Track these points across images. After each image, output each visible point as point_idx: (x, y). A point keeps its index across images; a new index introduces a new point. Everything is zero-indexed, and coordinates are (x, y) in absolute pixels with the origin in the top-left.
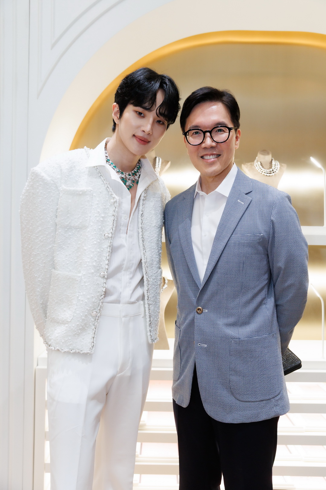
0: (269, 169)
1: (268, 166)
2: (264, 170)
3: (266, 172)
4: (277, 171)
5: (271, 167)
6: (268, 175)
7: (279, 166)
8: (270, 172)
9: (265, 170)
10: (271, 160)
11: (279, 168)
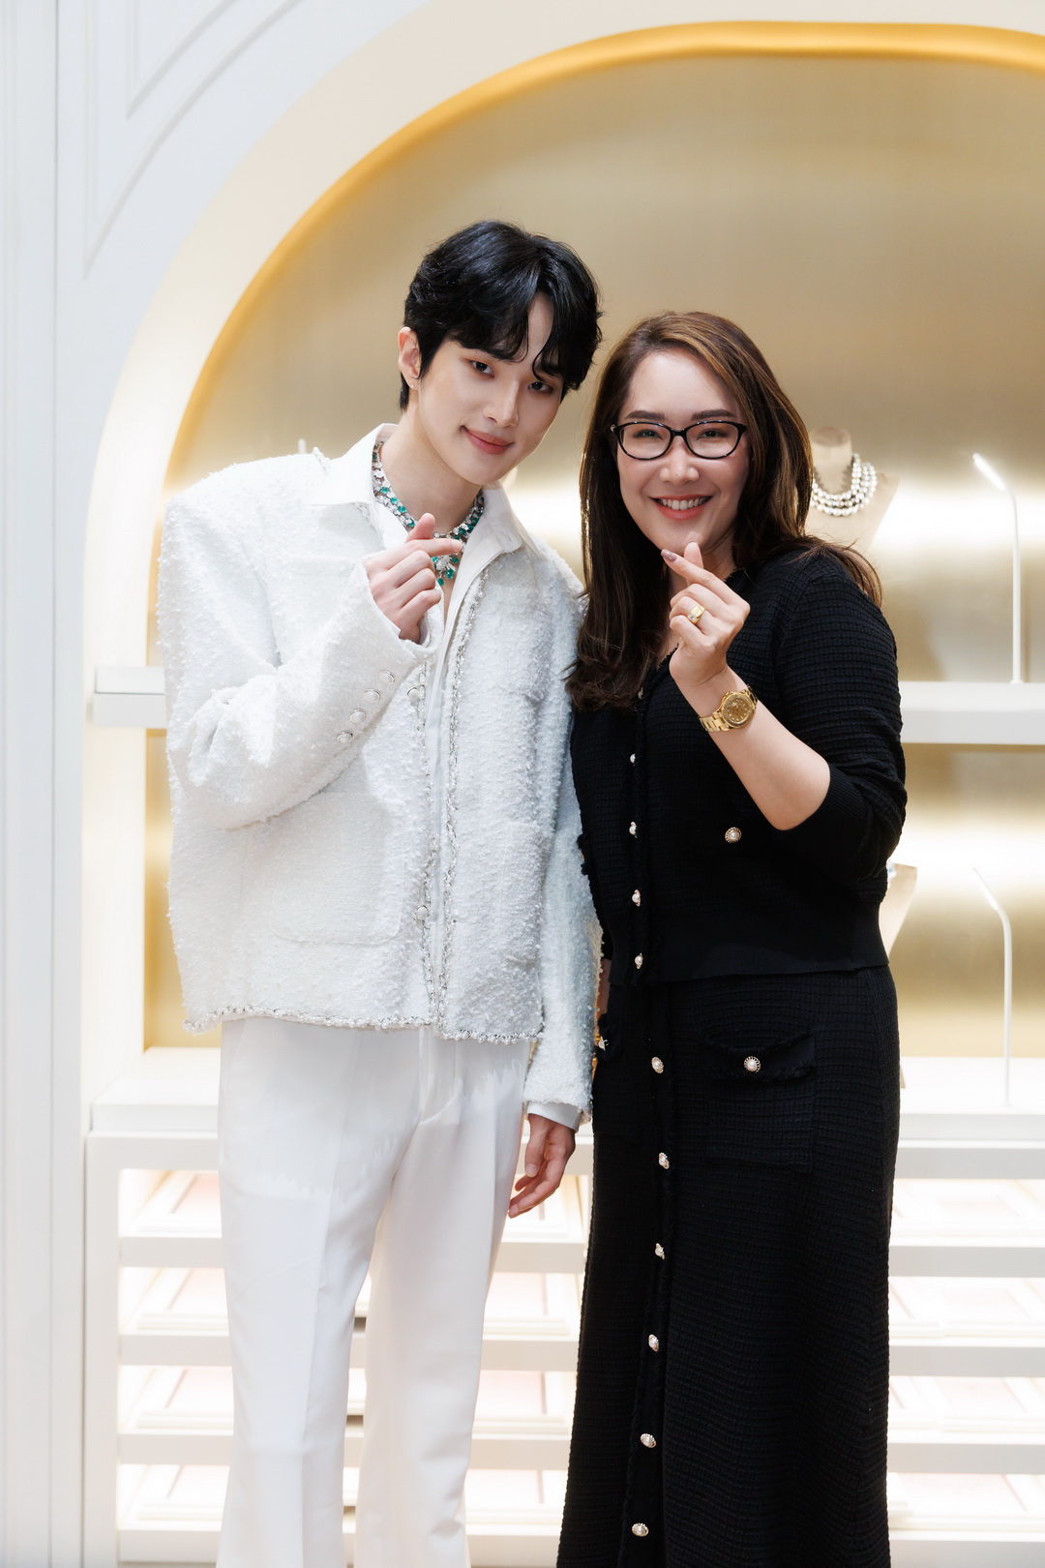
0: (841, 493)
1: (840, 481)
2: (824, 497)
3: (829, 503)
4: (866, 501)
5: (847, 487)
6: (836, 512)
7: (874, 483)
8: (842, 504)
9: (828, 497)
10: (849, 460)
11: (873, 489)
